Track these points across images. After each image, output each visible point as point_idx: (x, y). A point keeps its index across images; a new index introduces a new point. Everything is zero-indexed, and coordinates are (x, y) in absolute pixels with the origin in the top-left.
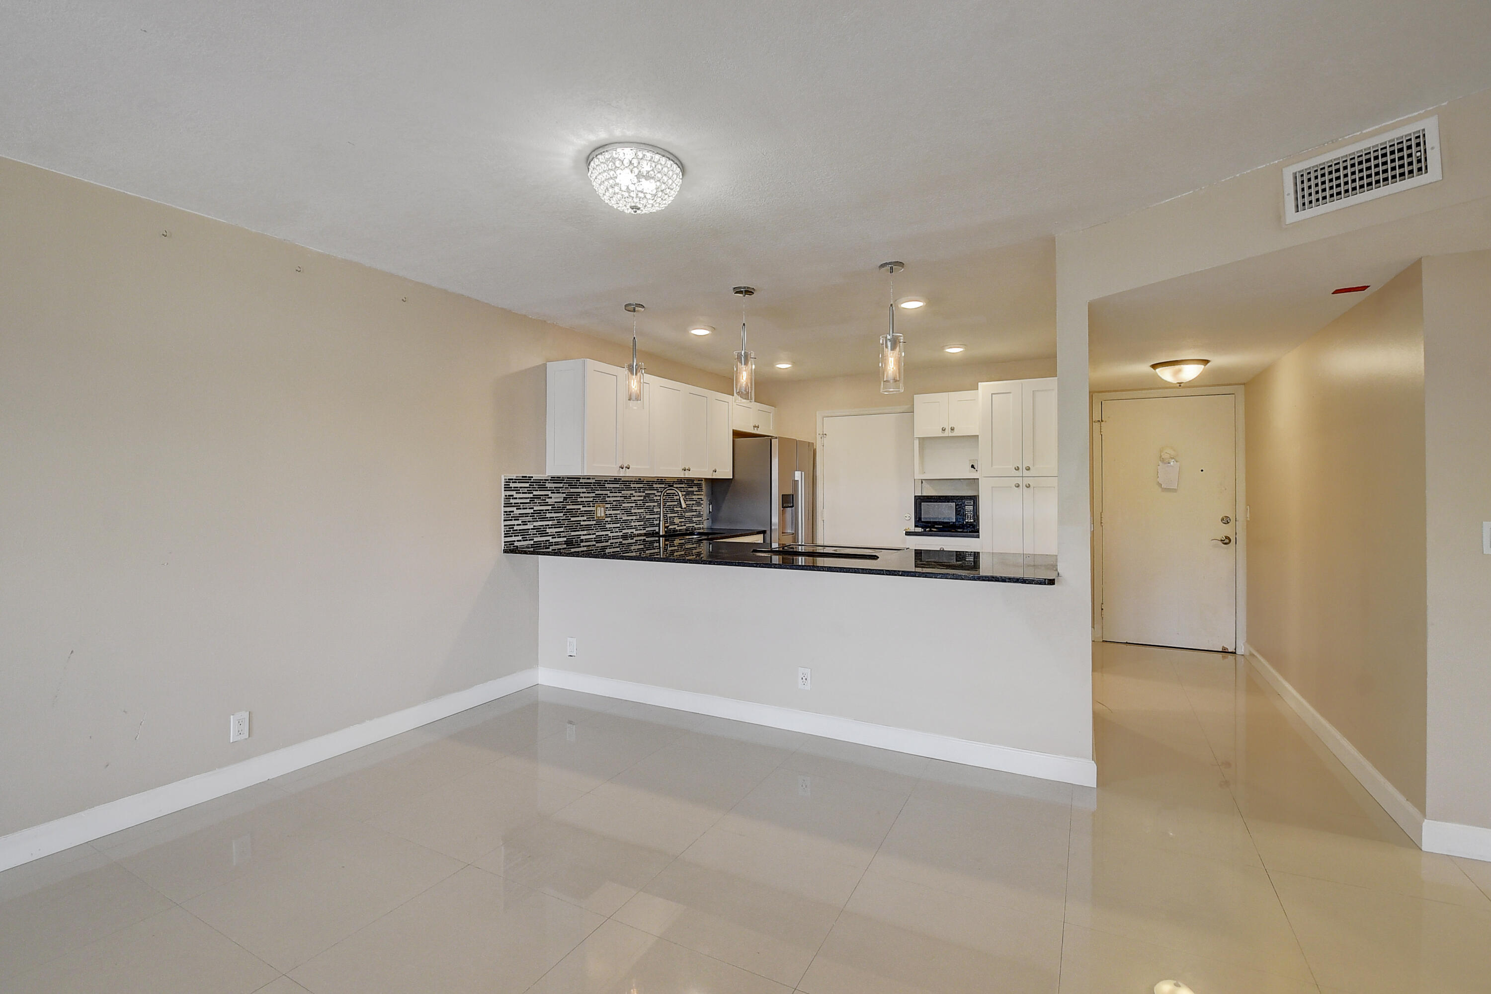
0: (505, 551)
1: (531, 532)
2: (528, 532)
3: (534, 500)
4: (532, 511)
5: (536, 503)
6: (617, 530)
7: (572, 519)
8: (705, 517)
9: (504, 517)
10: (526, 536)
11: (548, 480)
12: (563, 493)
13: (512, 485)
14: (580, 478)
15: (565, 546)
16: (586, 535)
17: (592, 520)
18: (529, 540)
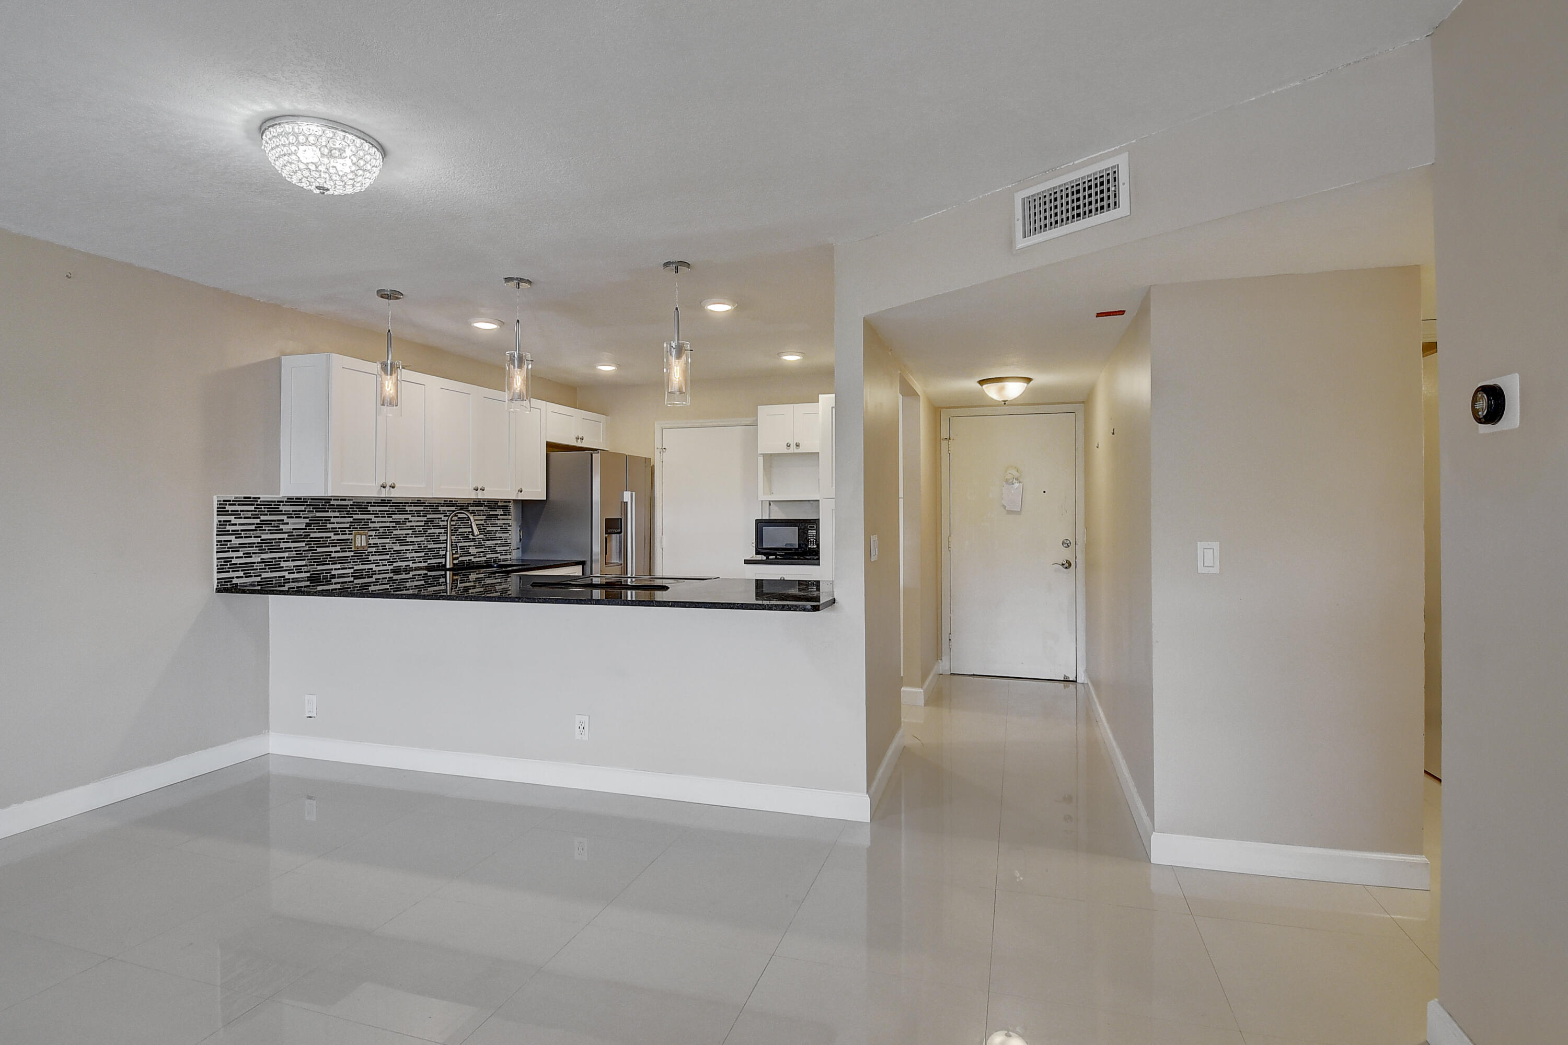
0: (219, 591)
1: (256, 566)
2: (253, 566)
3: (262, 527)
4: (259, 540)
5: (265, 530)
6: (385, 562)
7: (319, 550)
8: (514, 546)
9: (217, 548)
10: (250, 571)
11: (282, 502)
12: (304, 518)
13: (228, 508)
14: (331, 500)
15: (308, 583)
16: (339, 569)
17: (349, 551)
18: (255, 576)
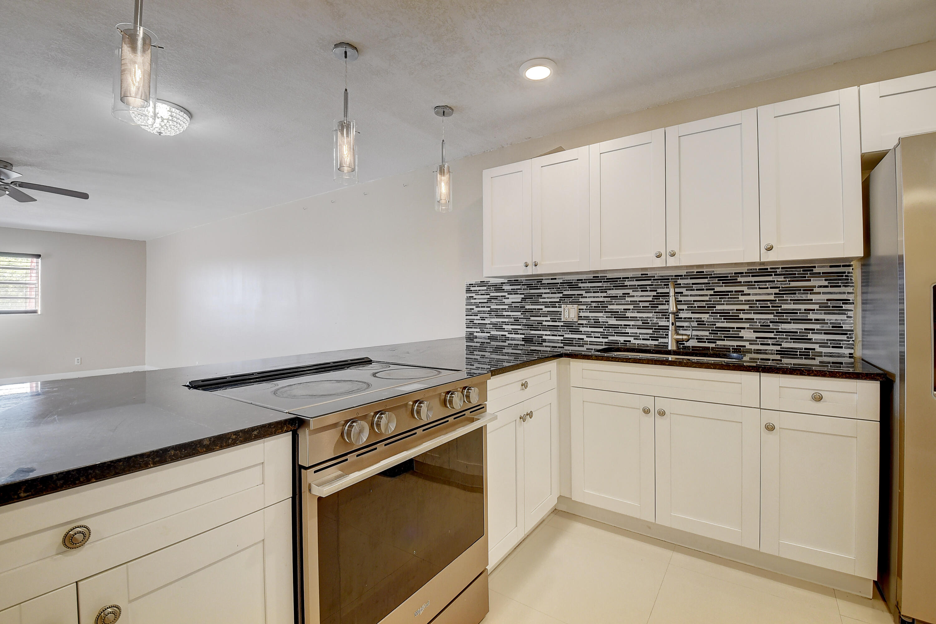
1: (488, 326)
2: (486, 326)
3: (491, 301)
4: (489, 309)
5: (493, 303)
7: (532, 318)
10: (483, 329)
11: (505, 283)
12: (520, 294)
13: (472, 289)
14: (542, 279)
15: (523, 343)
16: (549, 335)
17: (558, 321)
18: (487, 333)
